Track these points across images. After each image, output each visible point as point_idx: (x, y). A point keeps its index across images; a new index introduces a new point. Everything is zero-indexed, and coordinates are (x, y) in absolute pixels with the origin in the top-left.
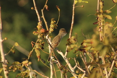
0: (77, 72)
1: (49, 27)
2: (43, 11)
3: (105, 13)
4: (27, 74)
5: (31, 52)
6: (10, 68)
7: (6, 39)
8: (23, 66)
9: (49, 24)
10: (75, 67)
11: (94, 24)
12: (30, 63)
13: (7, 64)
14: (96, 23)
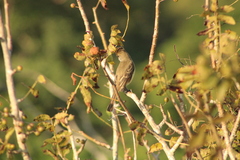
0: (167, 133)
1: (108, 43)
2: (97, 11)
3: (220, 11)
4: (64, 139)
5: (73, 94)
6: (29, 127)
7: (19, 68)
8: (56, 122)
9: (108, 37)
10: (161, 124)
11: (198, 34)
12: (71, 117)
13: (23, 120)
14: (202, 33)
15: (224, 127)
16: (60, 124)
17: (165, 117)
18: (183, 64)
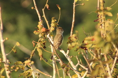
0: (80, 70)
1: (50, 26)
2: (44, 11)
3: (105, 10)
4: (29, 73)
5: (33, 51)
6: (12, 68)
7: (7, 39)
8: (25, 65)
9: (50, 23)
10: (77, 65)
11: (94, 21)
12: (32, 62)
13: (9, 64)
14: (96, 21)
15: (108, 66)
16: (27, 66)
17: (79, 61)
18: (87, 36)
